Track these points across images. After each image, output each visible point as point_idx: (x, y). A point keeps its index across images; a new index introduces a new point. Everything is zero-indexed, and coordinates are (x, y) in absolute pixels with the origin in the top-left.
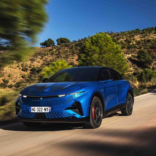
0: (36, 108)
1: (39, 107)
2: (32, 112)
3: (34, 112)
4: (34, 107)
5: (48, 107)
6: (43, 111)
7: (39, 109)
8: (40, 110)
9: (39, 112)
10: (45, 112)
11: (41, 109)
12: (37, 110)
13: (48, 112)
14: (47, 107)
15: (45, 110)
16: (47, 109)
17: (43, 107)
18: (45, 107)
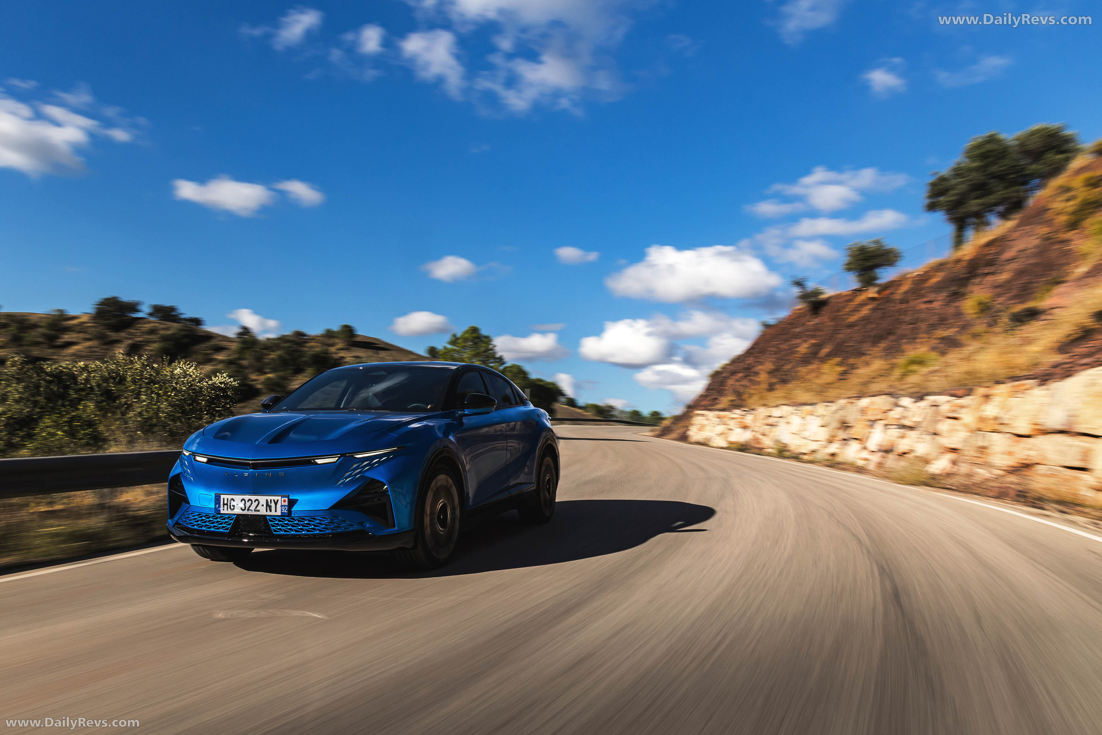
0: (238, 498)
1: (247, 497)
2: (222, 512)
3: (229, 512)
4: (230, 497)
5: (279, 498)
6: (263, 511)
7: (248, 504)
8: (253, 508)
9: (246, 512)
10: (269, 513)
11: (255, 504)
12: (242, 505)
13: (279, 513)
14: (276, 498)
15: (268, 506)
16: (276, 504)
17: (260, 498)
18: (269, 498)
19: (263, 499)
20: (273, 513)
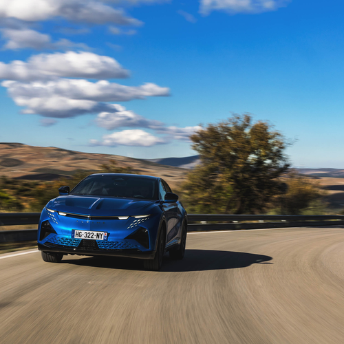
0: (83, 232)
1: (88, 232)
2: (75, 237)
3: (79, 237)
4: (79, 231)
6: (95, 238)
8: (90, 236)
9: (87, 238)
10: (98, 239)
12: (85, 235)
13: (102, 239)
14: (102, 233)
15: (98, 236)
18: (98, 232)
19: (95, 233)
20: (100, 239)
